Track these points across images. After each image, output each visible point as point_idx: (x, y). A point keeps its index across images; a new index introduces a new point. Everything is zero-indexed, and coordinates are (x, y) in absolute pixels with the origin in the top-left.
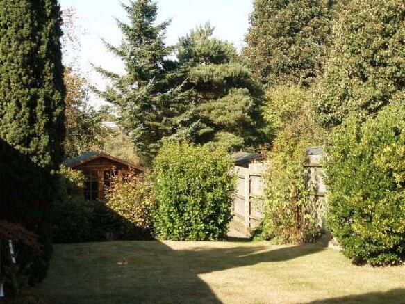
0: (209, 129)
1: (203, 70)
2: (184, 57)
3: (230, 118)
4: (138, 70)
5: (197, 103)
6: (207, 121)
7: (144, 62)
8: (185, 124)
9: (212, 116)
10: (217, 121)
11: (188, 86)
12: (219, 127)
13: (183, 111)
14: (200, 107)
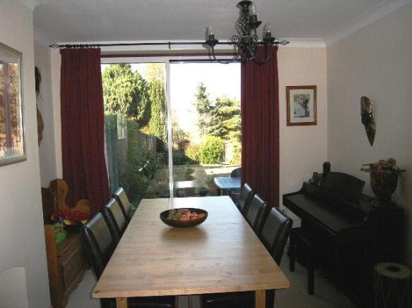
0: (226, 131)
1: (224, 109)
2: (217, 104)
3: (233, 126)
4: (200, 110)
5: (222, 120)
6: (225, 128)
7: (202, 107)
8: (217, 129)
9: (227, 126)
10: (229, 127)
11: (219, 115)
12: (230, 129)
13: (217, 124)
14: (223, 122)
